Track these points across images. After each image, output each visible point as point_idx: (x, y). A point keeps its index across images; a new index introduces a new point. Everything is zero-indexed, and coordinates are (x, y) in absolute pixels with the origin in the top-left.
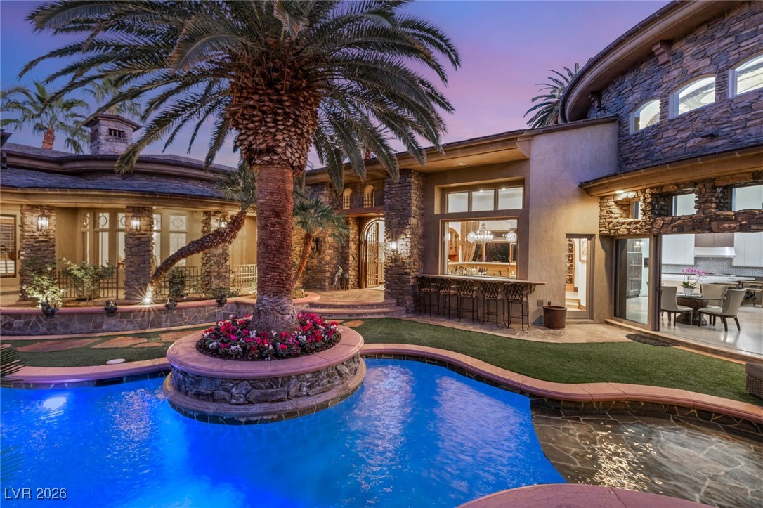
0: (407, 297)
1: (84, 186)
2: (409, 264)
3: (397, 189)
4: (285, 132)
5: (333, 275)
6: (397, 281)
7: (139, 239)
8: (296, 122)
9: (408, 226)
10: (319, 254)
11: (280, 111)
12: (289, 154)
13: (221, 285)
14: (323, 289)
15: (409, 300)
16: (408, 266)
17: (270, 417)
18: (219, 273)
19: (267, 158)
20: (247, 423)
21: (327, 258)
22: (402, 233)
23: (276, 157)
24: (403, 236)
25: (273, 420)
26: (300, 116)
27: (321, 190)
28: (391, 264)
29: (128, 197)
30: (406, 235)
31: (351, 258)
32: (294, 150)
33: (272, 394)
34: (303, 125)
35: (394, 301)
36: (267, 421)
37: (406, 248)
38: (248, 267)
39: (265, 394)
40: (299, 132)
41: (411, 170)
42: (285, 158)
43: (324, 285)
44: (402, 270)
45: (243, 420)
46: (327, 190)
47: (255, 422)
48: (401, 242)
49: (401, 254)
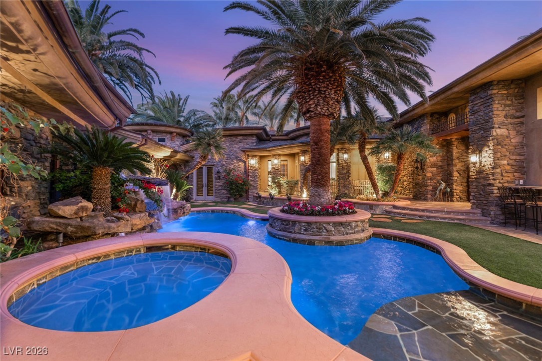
0: (491, 208)
1: (279, 145)
2: (493, 174)
3: (479, 104)
4: (315, 98)
5: (435, 188)
6: (481, 192)
7: (305, 166)
8: (320, 92)
9: (491, 138)
10: (423, 172)
11: (310, 89)
12: (319, 109)
13: (346, 192)
14: (426, 200)
15: (494, 210)
16: (491, 178)
17: (286, 239)
18: (345, 185)
19: (308, 115)
20: (279, 238)
21: (429, 175)
22: (484, 145)
23: (312, 114)
24: (486, 149)
25: (287, 241)
26: (320, 88)
27: (423, 121)
28: (476, 176)
29: (298, 146)
30: (489, 147)
31: (455, 174)
32: (322, 107)
33: (289, 229)
34: (325, 91)
35: (479, 211)
36: (284, 240)
37: (489, 159)
38: (365, 181)
39: (285, 228)
40: (323, 96)
41: (491, 82)
42: (318, 112)
43: (427, 197)
44: (486, 182)
45: (277, 237)
46: (428, 119)
47: (281, 239)
48: (484, 154)
49: (484, 166)
